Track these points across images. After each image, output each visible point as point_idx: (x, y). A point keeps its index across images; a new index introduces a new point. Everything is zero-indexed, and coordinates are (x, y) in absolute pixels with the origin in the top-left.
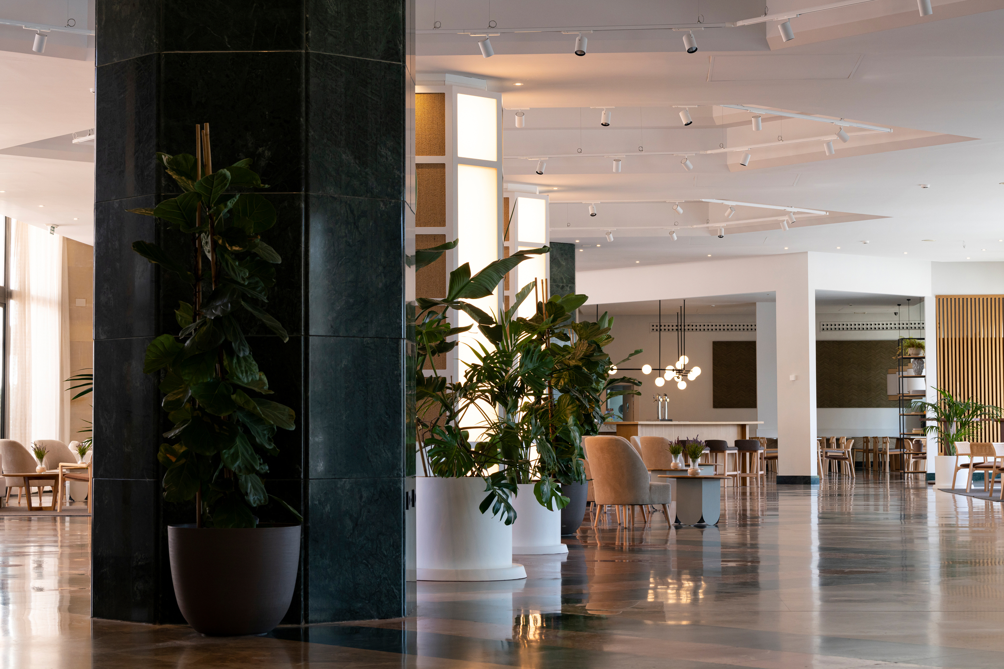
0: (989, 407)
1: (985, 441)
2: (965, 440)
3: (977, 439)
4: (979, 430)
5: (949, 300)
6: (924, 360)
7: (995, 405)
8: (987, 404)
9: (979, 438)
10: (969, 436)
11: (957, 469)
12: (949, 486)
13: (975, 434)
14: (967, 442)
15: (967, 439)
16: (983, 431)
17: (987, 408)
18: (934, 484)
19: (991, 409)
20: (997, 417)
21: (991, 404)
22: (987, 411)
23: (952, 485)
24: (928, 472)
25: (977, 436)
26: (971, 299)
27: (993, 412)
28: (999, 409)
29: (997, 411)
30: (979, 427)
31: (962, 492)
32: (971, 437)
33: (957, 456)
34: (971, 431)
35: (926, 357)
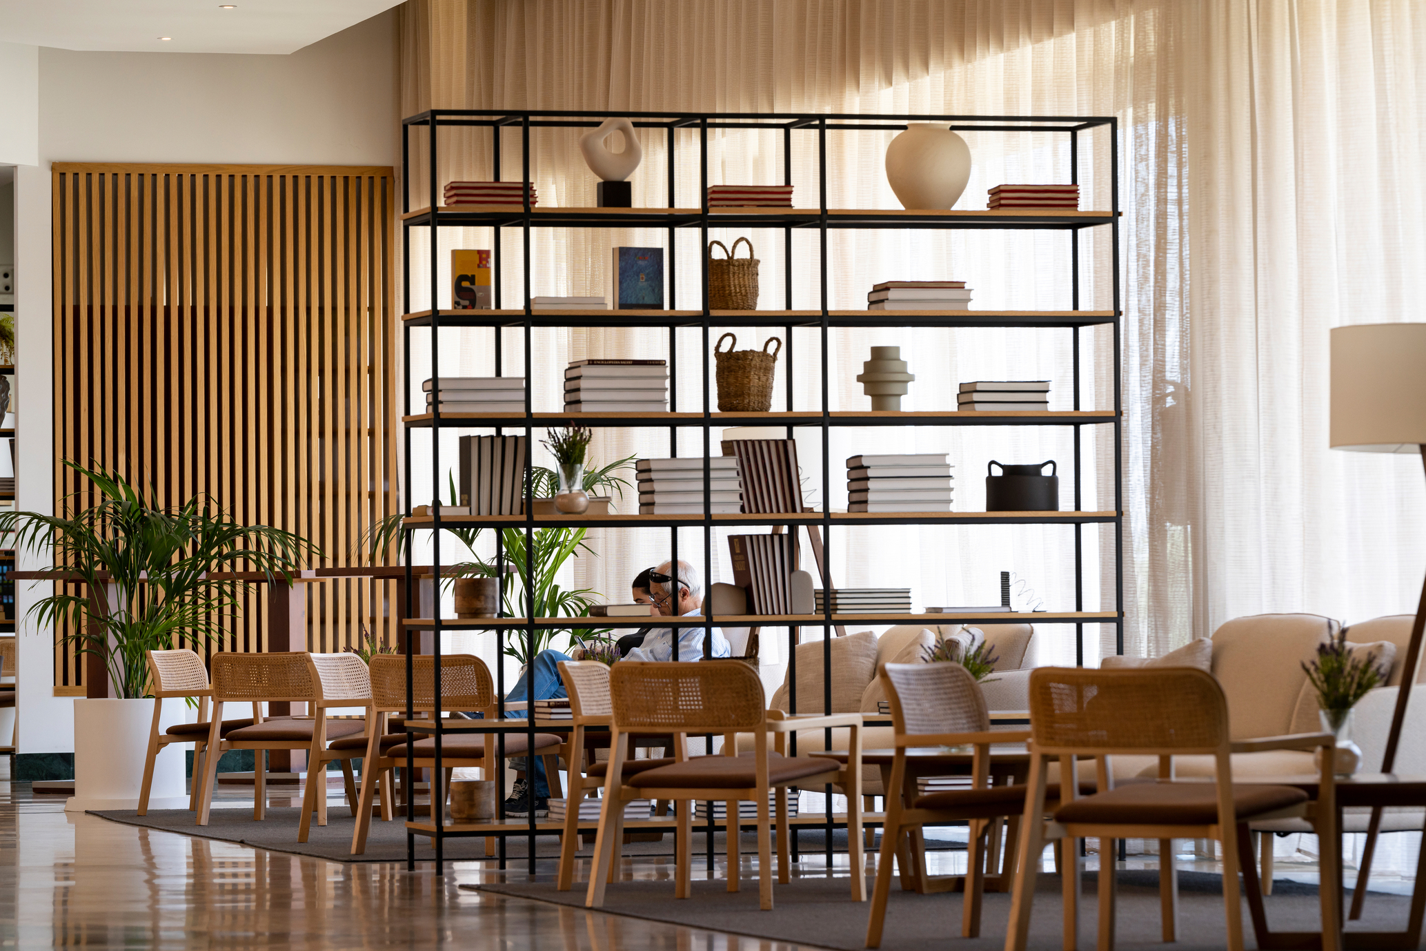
0: (258, 533)
1: (247, 648)
2: (182, 646)
3: (221, 641)
4: (227, 610)
5: (95, 179)
6: (9, 378)
7: (278, 525)
8: (252, 522)
9: (227, 637)
10: (195, 634)
11: (157, 744)
12: (129, 800)
13: (215, 627)
14: (188, 650)
15: (188, 643)
16: (240, 613)
17: (253, 536)
18: (70, 792)
19: (265, 540)
20: (284, 566)
21: (264, 521)
22: (252, 547)
23: (137, 796)
24: (23, 749)
25: (221, 631)
26: (167, 176)
27: (271, 550)
28: (292, 542)
29: (285, 545)
30: (227, 600)
31: (172, 821)
32: (202, 637)
33: (159, 697)
34: (202, 618)
35: (21, 370)
